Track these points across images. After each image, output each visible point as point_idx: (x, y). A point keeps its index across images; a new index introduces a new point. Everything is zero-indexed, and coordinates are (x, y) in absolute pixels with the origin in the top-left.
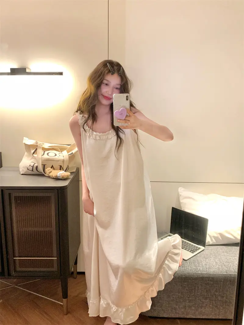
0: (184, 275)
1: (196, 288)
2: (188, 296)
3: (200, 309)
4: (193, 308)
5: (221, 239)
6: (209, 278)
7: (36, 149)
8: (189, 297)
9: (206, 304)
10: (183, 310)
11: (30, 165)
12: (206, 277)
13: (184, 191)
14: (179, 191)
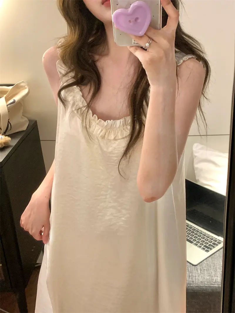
13: (202, 149)
14: (194, 149)
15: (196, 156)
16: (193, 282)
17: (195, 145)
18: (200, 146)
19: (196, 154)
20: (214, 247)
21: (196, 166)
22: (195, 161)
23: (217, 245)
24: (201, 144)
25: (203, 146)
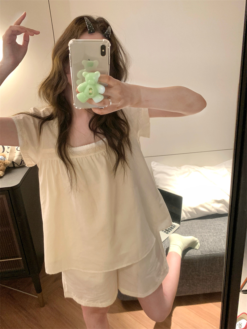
5: (196, 213)
13: (157, 165)
14: (152, 166)
15: (154, 170)
17: (152, 163)
18: (156, 163)
19: (154, 169)
20: (171, 230)
21: (155, 176)
22: (154, 173)
23: (173, 228)
24: (156, 162)
25: (158, 163)
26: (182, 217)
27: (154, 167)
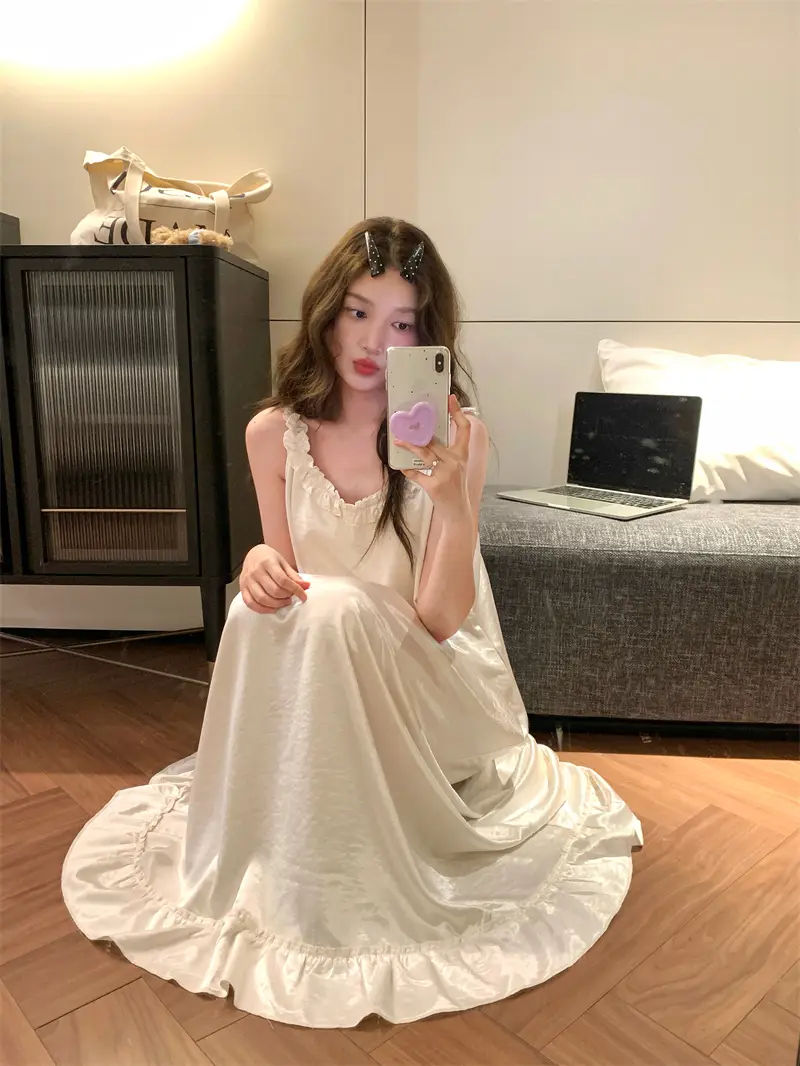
0: (620, 560)
1: (662, 608)
2: (633, 638)
3: (674, 686)
4: (652, 682)
5: (744, 477)
6: (708, 568)
7: (124, 175)
8: (636, 642)
9: (694, 669)
10: (615, 689)
11: (103, 226)
12: (694, 568)
13: (617, 348)
14: (601, 349)
15: (605, 362)
16: (623, 542)
17: (603, 342)
19: (605, 357)
26: (694, 486)
27: (606, 353)
